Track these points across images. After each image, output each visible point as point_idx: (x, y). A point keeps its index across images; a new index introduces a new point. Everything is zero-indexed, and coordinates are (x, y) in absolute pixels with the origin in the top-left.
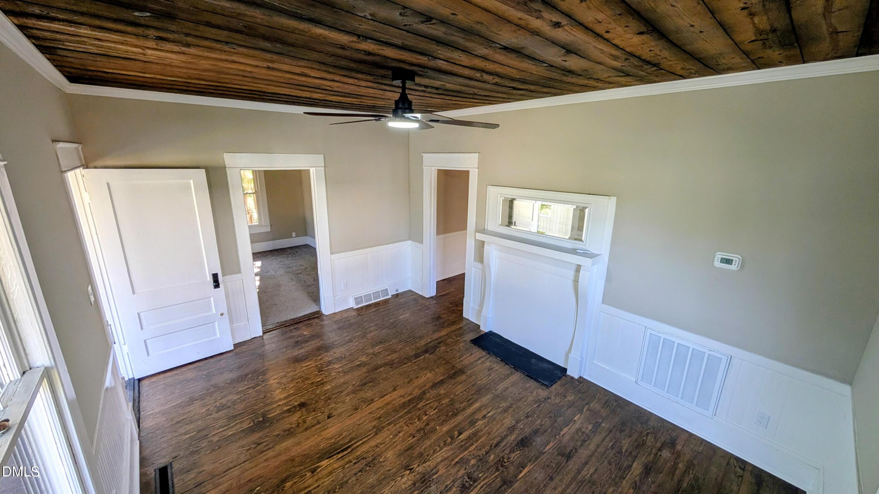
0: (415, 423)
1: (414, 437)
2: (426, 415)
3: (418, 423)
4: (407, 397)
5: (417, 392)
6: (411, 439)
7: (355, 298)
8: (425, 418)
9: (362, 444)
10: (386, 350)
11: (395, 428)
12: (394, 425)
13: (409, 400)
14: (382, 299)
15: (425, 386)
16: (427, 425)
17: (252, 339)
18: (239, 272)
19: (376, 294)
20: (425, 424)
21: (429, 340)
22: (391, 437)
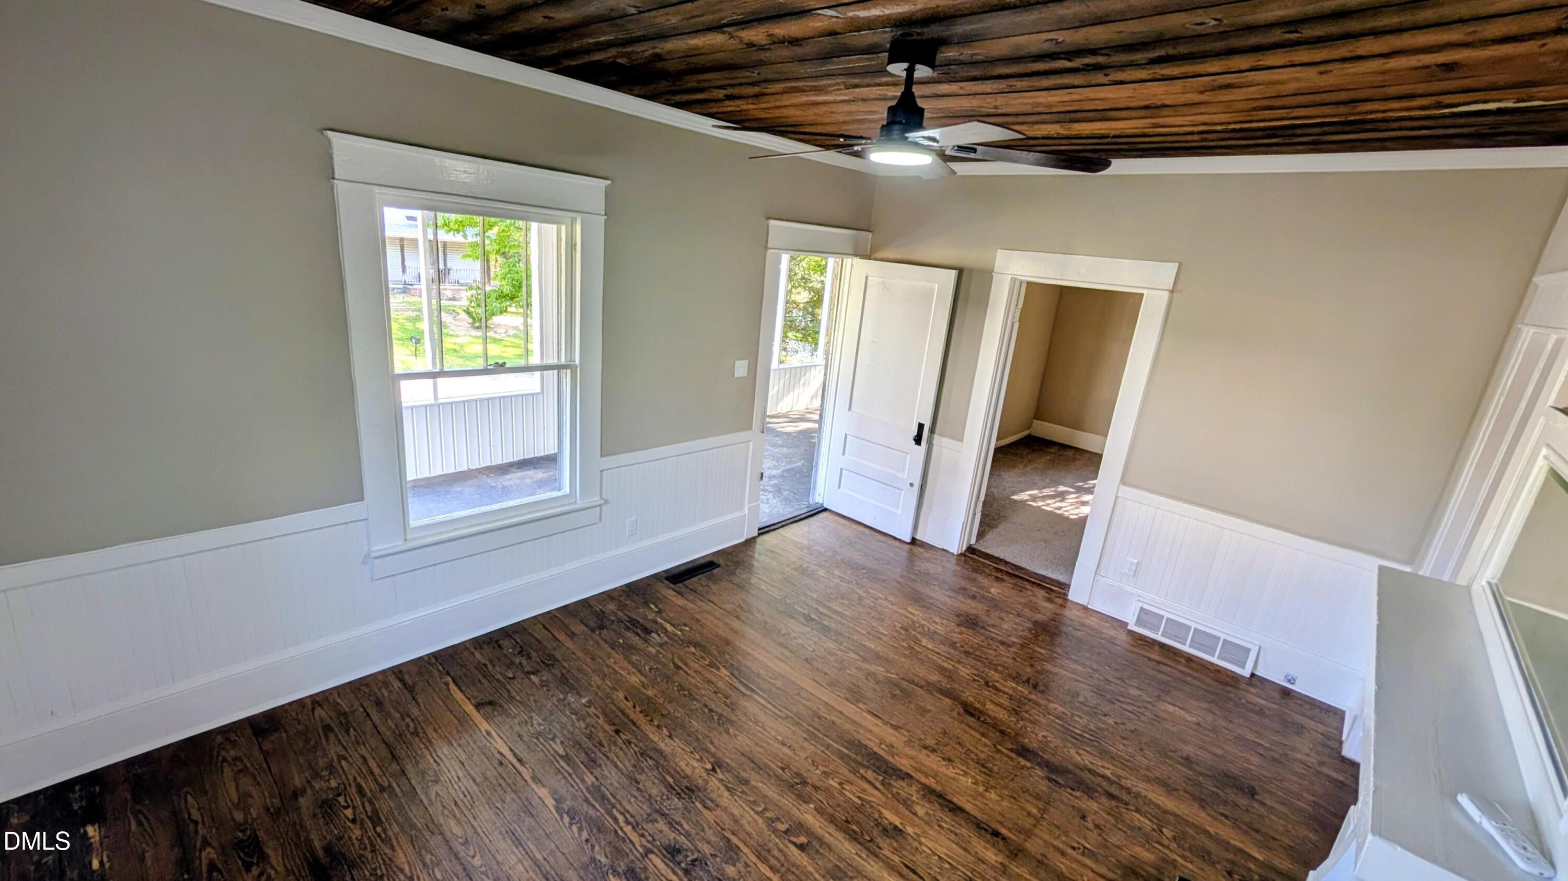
0: (817, 768)
1: (783, 769)
2: (841, 784)
3: (818, 772)
4: (883, 750)
5: (904, 764)
6: (777, 766)
7: (1141, 608)
8: (833, 783)
9: (762, 705)
10: (1011, 698)
11: (800, 740)
12: (805, 739)
13: (875, 753)
14: (1215, 660)
15: (926, 775)
16: (816, 788)
17: (943, 550)
18: (961, 440)
19: (1206, 639)
20: (818, 784)
21: (1108, 773)
22: (779, 738)
